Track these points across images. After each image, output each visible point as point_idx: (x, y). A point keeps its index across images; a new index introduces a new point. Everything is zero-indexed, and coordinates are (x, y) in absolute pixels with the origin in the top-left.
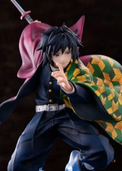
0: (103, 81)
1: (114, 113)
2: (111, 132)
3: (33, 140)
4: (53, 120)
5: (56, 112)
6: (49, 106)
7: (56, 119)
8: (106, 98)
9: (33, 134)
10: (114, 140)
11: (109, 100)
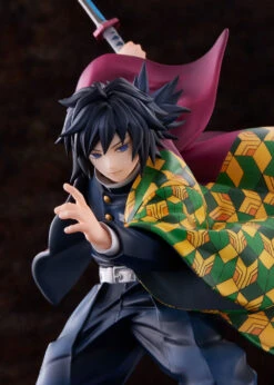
0: (263, 198)
1: (240, 290)
2: (255, 333)
3: (70, 358)
4: (119, 306)
5: (128, 284)
6: (117, 271)
7: (126, 303)
8: (212, 258)
9: (73, 341)
10: (267, 353)
11: (225, 261)
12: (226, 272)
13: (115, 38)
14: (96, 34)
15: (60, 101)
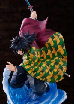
12: (38, 75)
13: (32, 10)
14: (28, 9)
15: (11, 40)
